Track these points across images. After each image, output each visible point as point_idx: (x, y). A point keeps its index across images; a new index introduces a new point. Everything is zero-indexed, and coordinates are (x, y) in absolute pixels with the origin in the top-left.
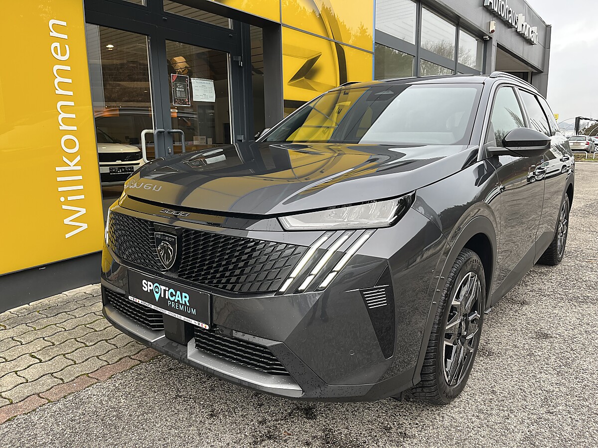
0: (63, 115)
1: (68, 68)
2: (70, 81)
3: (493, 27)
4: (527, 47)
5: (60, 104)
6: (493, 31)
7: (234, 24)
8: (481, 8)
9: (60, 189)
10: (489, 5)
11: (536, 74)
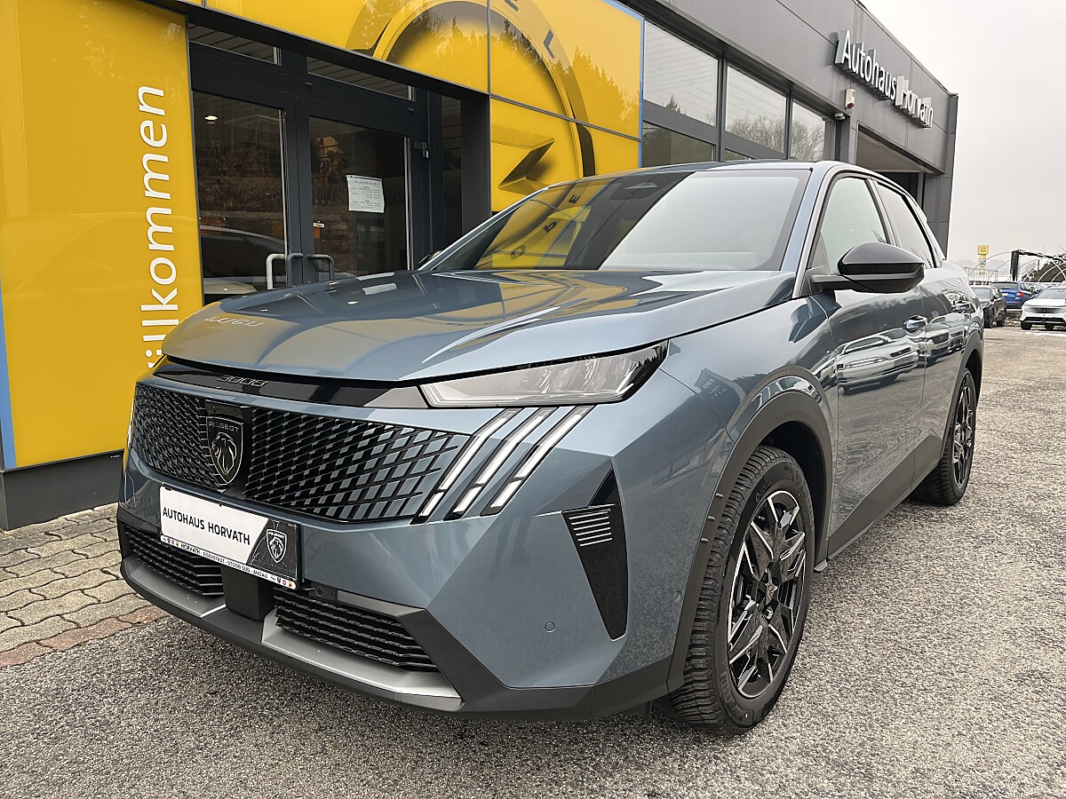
0: (154, 228)
1: (165, 159)
2: (166, 178)
3: (850, 99)
4: (914, 132)
5: (152, 210)
6: (850, 106)
7: (417, 94)
8: (831, 67)
9: (146, 338)
10: (843, 62)
11: (932, 176)
